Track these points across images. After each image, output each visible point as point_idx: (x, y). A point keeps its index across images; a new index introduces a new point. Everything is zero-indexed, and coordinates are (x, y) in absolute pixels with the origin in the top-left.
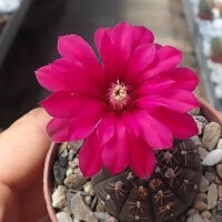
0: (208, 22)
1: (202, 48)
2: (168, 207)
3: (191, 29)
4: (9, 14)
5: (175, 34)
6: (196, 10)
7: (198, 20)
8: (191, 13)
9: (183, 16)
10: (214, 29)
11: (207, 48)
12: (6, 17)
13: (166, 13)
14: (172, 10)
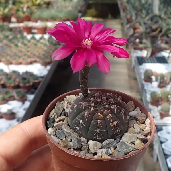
0: (149, 84)
1: (146, 97)
2: (115, 123)
3: (140, 86)
4: (42, 77)
5: (131, 88)
6: (143, 77)
7: (144, 82)
8: (140, 78)
9: (135, 79)
10: (152, 87)
11: (149, 97)
12: (40, 79)
13: (127, 78)
14: (129, 76)
